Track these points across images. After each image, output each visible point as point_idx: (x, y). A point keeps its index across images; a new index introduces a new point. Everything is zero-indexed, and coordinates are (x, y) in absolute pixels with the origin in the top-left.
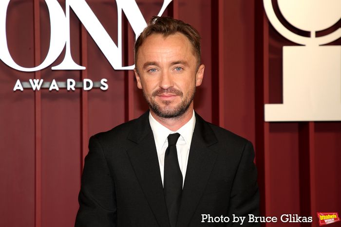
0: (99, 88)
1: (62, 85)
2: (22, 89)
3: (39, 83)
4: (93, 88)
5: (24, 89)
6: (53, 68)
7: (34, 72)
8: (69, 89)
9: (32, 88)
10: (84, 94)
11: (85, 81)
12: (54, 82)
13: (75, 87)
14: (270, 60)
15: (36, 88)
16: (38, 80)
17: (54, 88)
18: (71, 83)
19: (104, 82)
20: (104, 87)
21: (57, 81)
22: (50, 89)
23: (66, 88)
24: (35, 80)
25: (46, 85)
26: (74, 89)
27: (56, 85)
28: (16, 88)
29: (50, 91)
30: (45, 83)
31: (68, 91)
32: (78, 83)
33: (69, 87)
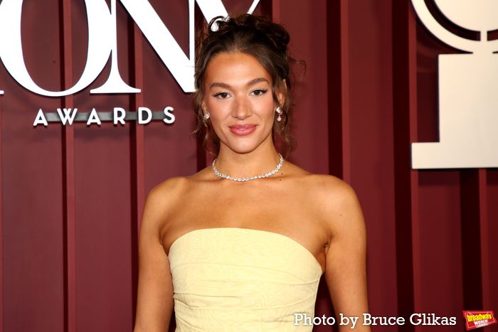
0: (162, 121)
1: (106, 116)
2: (46, 124)
3: (71, 115)
4: (152, 121)
5: (49, 122)
6: (92, 91)
7: (63, 98)
8: (116, 122)
9: (61, 122)
10: (138, 128)
11: (141, 110)
12: (94, 112)
13: (124, 120)
14: (419, 75)
15: (67, 120)
16: (70, 110)
17: (94, 121)
18: (120, 114)
19: (169, 111)
20: (169, 118)
21: (97, 111)
22: (88, 123)
23: (113, 121)
24: (65, 110)
25: (82, 117)
26: (123, 122)
27: (96, 116)
28: (37, 122)
29: (88, 126)
30: (80, 114)
31: (115, 125)
32: (129, 113)
33: (116, 119)
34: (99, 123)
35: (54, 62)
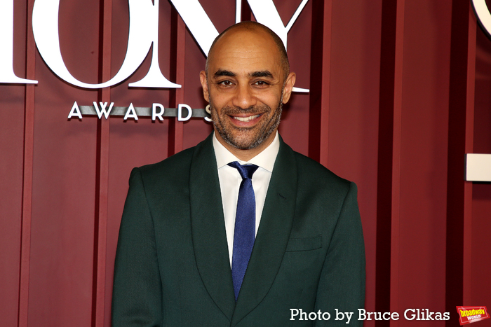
0: (203, 119)
1: (144, 111)
2: (80, 117)
3: (107, 109)
4: (192, 118)
5: (83, 116)
7: (100, 90)
8: (154, 119)
9: (97, 116)
10: (178, 128)
11: (181, 106)
12: (131, 107)
13: (162, 116)
15: (103, 114)
16: (106, 103)
17: (131, 116)
18: (158, 110)
21: (134, 106)
22: (125, 118)
23: (151, 117)
24: (101, 103)
25: (119, 111)
26: (161, 119)
27: (134, 111)
28: (71, 114)
29: (125, 121)
30: (117, 108)
31: (153, 122)
32: (168, 109)
33: (154, 115)
34: (136, 118)
35: (93, 53)
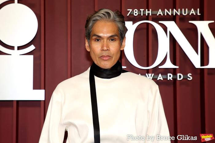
0: (187, 79)
1: (165, 77)
3: (151, 76)
4: (183, 79)
6: (160, 67)
7: (148, 70)
8: (168, 79)
10: (177, 82)
11: (178, 75)
12: (160, 75)
13: (172, 78)
16: (151, 74)
17: (160, 79)
18: (170, 76)
19: (190, 75)
20: (190, 78)
21: (161, 75)
22: (158, 79)
23: (167, 79)
24: (149, 74)
25: (156, 77)
26: (171, 79)
27: (161, 77)
30: (155, 76)
32: (174, 76)
33: (169, 78)
34: (162, 79)
35: (145, 56)
